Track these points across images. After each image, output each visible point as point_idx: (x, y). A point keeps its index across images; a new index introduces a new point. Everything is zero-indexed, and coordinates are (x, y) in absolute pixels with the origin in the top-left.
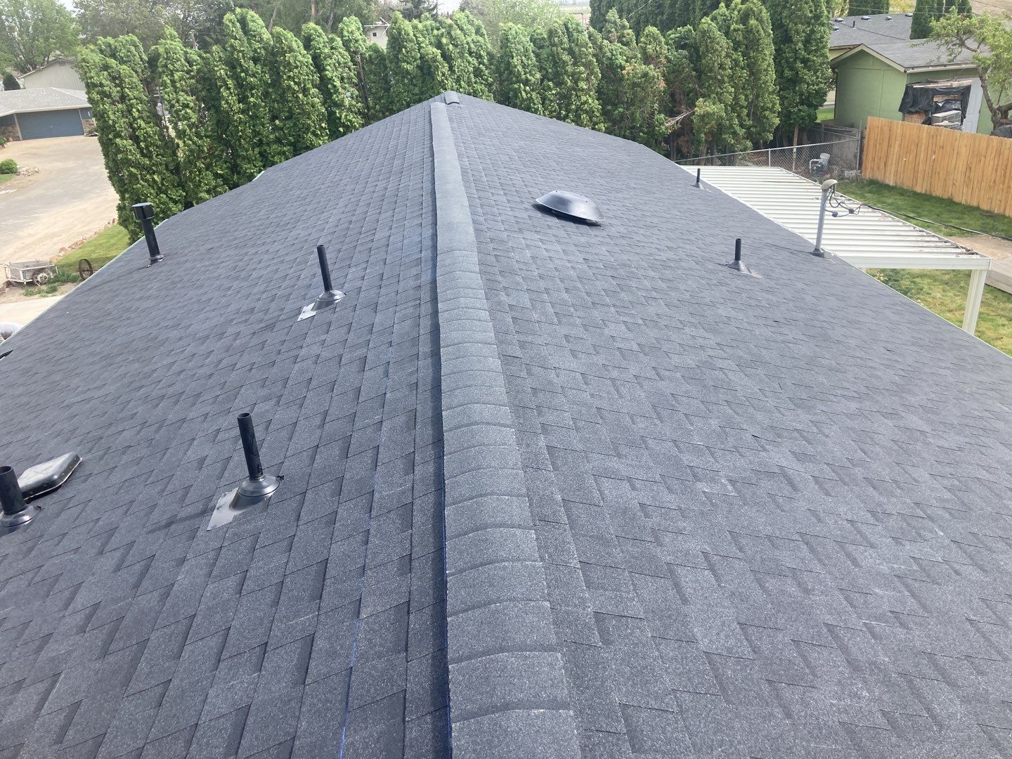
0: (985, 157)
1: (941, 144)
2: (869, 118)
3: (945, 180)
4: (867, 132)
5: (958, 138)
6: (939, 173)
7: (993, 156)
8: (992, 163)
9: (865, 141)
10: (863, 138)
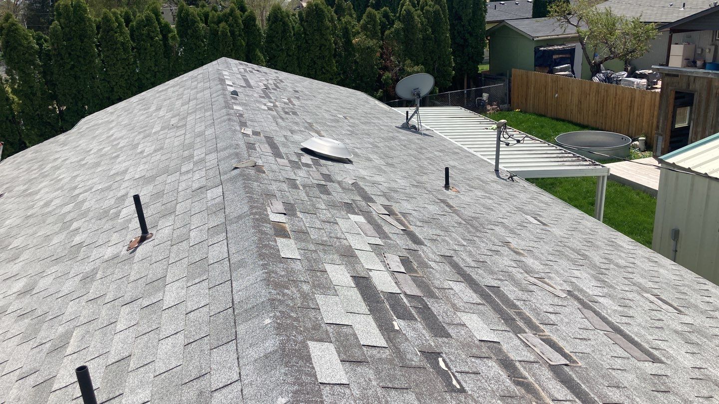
0: (589, 95)
1: (561, 86)
2: (513, 70)
3: (565, 110)
4: (512, 78)
5: (571, 82)
6: (561, 105)
7: (594, 94)
8: (594, 98)
9: (512, 84)
10: (510, 82)
